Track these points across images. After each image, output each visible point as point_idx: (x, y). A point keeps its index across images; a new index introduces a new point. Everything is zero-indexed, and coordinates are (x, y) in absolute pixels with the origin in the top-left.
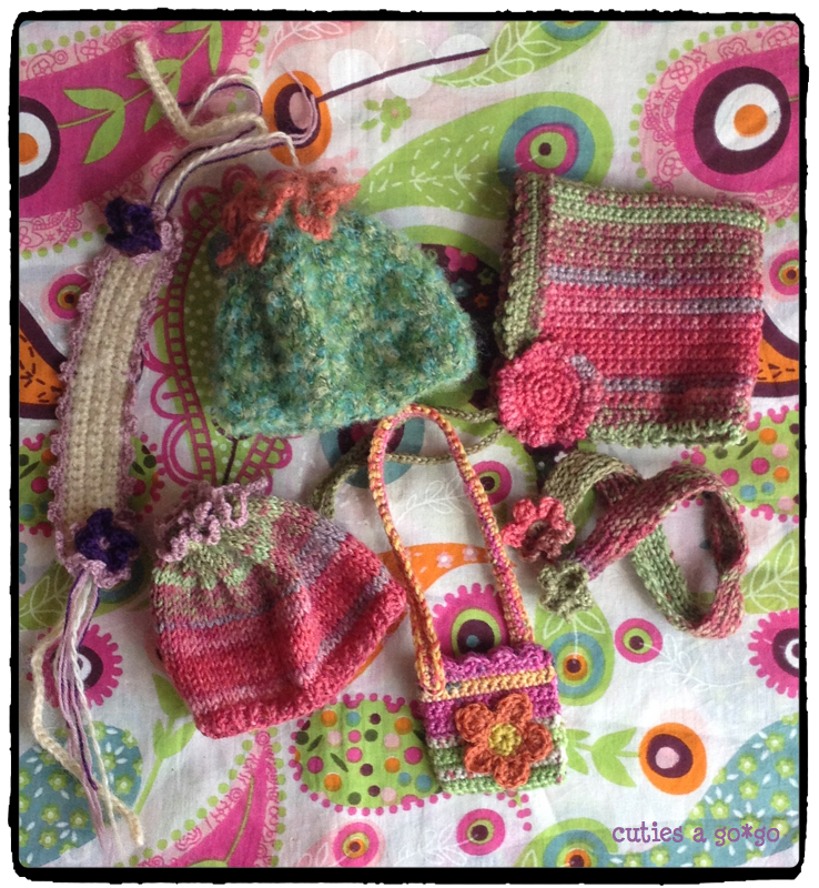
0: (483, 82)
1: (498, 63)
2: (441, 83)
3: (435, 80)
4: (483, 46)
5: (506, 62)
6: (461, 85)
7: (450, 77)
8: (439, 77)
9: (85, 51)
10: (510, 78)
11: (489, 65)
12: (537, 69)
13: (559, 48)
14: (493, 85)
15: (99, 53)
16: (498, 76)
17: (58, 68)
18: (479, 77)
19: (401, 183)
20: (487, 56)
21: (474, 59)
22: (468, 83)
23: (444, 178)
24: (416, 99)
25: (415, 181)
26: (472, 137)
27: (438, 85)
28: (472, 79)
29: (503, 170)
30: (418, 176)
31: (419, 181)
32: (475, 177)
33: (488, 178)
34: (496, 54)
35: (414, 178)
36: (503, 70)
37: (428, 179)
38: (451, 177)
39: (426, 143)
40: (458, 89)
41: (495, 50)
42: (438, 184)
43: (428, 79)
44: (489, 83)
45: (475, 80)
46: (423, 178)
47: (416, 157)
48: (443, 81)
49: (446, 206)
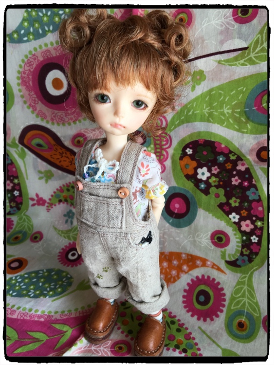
0: (243, 65)
1: (252, 55)
2: (222, 64)
3: (219, 62)
4: (244, 45)
5: (257, 55)
6: (231, 65)
7: (227, 61)
8: (221, 61)
10: (257, 63)
11: (248, 56)
14: (248, 66)
16: (251, 62)
18: (242, 61)
19: (198, 111)
20: (247, 51)
21: (240, 52)
22: (236, 65)
23: (219, 110)
24: (209, 71)
25: (205, 111)
26: (234, 92)
27: (220, 65)
28: (237, 63)
29: (247, 109)
30: (207, 109)
31: (207, 111)
32: (233, 112)
33: (240, 113)
34: (251, 50)
35: (205, 109)
36: (254, 59)
37: (211, 110)
38: (222, 110)
39: (212, 93)
40: (230, 67)
41: (252, 48)
42: (215, 113)
43: (216, 61)
44: (246, 65)
45: (239, 63)
46: (209, 110)
47: (207, 99)
48: (223, 63)
49: (218, 124)
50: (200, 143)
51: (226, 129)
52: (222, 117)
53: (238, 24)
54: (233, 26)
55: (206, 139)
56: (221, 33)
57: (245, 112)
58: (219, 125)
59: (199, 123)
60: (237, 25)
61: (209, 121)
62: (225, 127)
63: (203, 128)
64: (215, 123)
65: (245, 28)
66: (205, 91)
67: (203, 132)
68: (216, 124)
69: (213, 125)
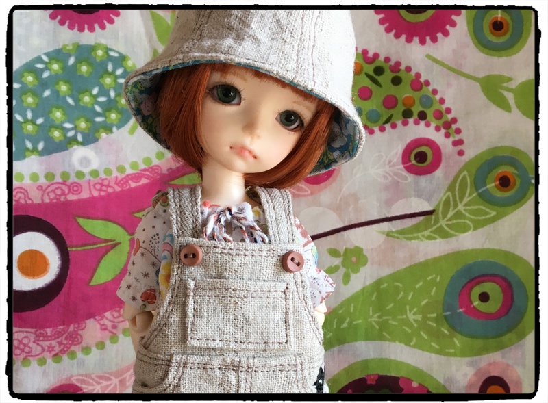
0: (429, 238)
1: (443, 223)
2: (394, 237)
3: (389, 234)
4: (428, 208)
5: (450, 223)
6: (410, 239)
7: (402, 232)
8: (392, 232)
9: (98, 187)
10: (452, 236)
11: (435, 223)
12: (475, 228)
13: (494, 213)
14: (438, 241)
15: (110, 190)
16: (443, 234)
17: (71, 197)
18: (427, 233)
19: (360, 321)
20: (433, 217)
21: (421, 218)
22: (417, 238)
23: (399, 317)
24: (372, 249)
25: (373, 319)
26: (421, 283)
27: (390, 238)
28: (420, 235)
29: (448, 313)
30: (376, 316)
31: (377, 320)
32: (425, 318)
33: (436, 320)
34: (440, 215)
35: (372, 317)
36: (447, 229)
37: (385, 318)
38: (405, 317)
39: (382, 287)
40: (409, 242)
41: (440, 211)
42: (393, 323)
43: (383, 233)
44: (435, 239)
45: (423, 236)
46: (380, 317)
47: (373, 298)
48: (395, 235)
49: (400, 342)
50: (369, 382)
51: (417, 350)
52: (407, 329)
53: (412, 176)
54: (406, 179)
55: (381, 374)
56: (386, 188)
57: (446, 317)
58: (403, 345)
59: (363, 343)
60: (411, 178)
61: (382, 338)
62: (414, 347)
63: (371, 353)
64: (395, 342)
65: (424, 181)
66: (368, 283)
67: (373, 360)
68: (397, 343)
69: (392, 344)
